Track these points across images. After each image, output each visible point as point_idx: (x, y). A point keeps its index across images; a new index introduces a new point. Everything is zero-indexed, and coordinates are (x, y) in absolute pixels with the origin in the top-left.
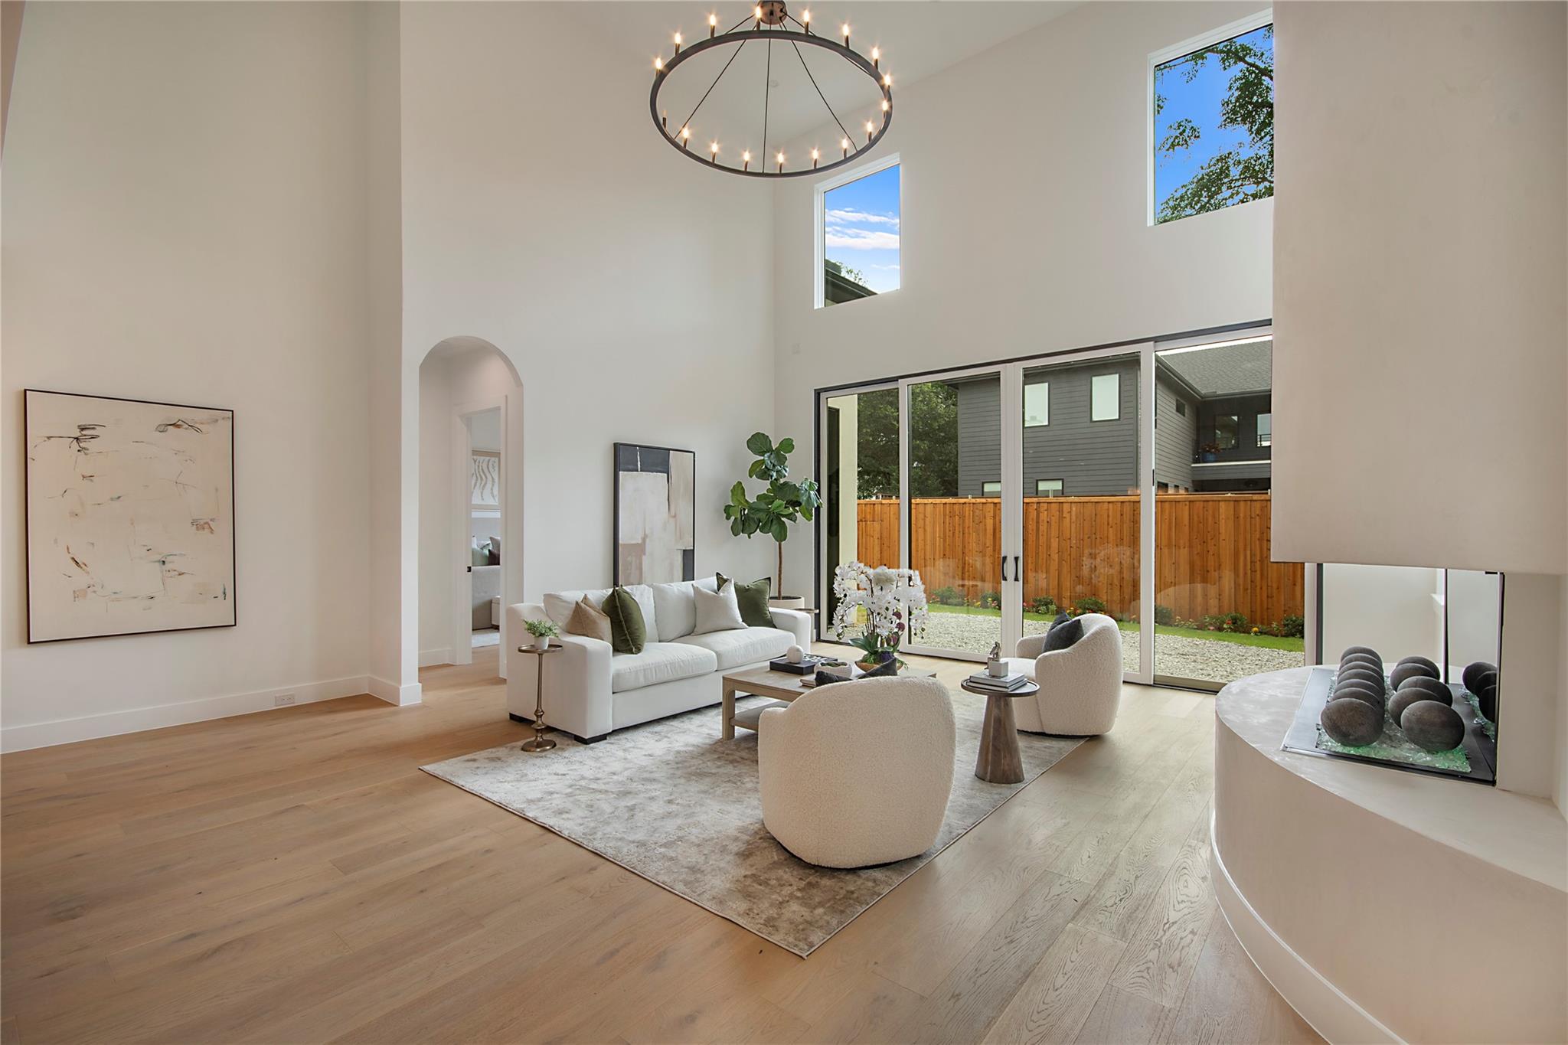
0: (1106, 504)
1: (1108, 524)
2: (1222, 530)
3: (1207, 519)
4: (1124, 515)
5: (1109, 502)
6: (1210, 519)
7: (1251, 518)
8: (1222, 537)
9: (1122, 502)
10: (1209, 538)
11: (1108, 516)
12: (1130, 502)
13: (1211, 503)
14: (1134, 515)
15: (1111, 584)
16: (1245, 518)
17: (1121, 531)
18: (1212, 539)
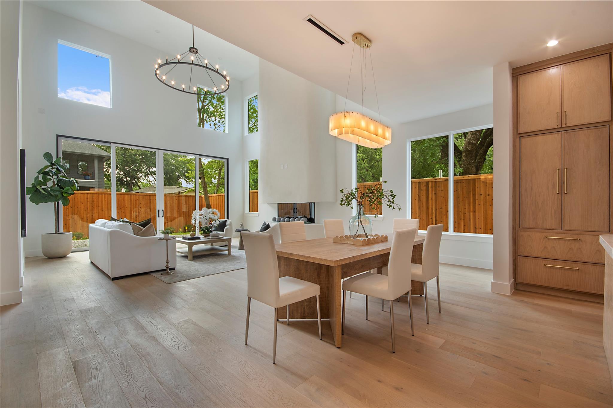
0: (80, 195)
1: (81, 202)
2: (126, 205)
3: (121, 201)
4: (88, 199)
5: (81, 193)
6: (122, 201)
7: (135, 200)
8: (127, 206)
9: (87, 194)
10: (122, 207)
11: (81, 199)
12: (91, 193)
13: (122, 195)
14: (93, 199)
15: (82, 226)
16: (133, 200)
17: (87, 205)
18: (123, 207)
